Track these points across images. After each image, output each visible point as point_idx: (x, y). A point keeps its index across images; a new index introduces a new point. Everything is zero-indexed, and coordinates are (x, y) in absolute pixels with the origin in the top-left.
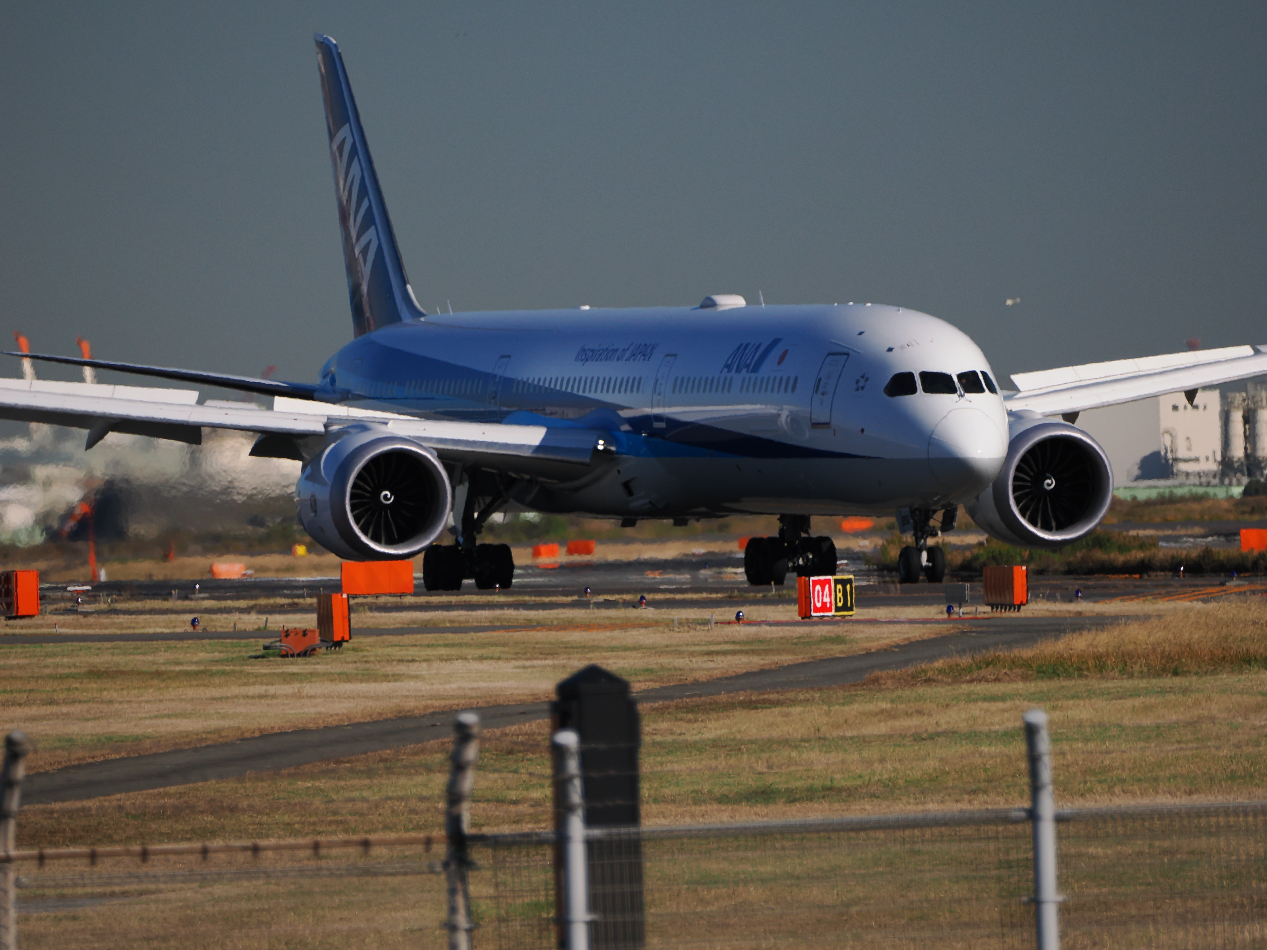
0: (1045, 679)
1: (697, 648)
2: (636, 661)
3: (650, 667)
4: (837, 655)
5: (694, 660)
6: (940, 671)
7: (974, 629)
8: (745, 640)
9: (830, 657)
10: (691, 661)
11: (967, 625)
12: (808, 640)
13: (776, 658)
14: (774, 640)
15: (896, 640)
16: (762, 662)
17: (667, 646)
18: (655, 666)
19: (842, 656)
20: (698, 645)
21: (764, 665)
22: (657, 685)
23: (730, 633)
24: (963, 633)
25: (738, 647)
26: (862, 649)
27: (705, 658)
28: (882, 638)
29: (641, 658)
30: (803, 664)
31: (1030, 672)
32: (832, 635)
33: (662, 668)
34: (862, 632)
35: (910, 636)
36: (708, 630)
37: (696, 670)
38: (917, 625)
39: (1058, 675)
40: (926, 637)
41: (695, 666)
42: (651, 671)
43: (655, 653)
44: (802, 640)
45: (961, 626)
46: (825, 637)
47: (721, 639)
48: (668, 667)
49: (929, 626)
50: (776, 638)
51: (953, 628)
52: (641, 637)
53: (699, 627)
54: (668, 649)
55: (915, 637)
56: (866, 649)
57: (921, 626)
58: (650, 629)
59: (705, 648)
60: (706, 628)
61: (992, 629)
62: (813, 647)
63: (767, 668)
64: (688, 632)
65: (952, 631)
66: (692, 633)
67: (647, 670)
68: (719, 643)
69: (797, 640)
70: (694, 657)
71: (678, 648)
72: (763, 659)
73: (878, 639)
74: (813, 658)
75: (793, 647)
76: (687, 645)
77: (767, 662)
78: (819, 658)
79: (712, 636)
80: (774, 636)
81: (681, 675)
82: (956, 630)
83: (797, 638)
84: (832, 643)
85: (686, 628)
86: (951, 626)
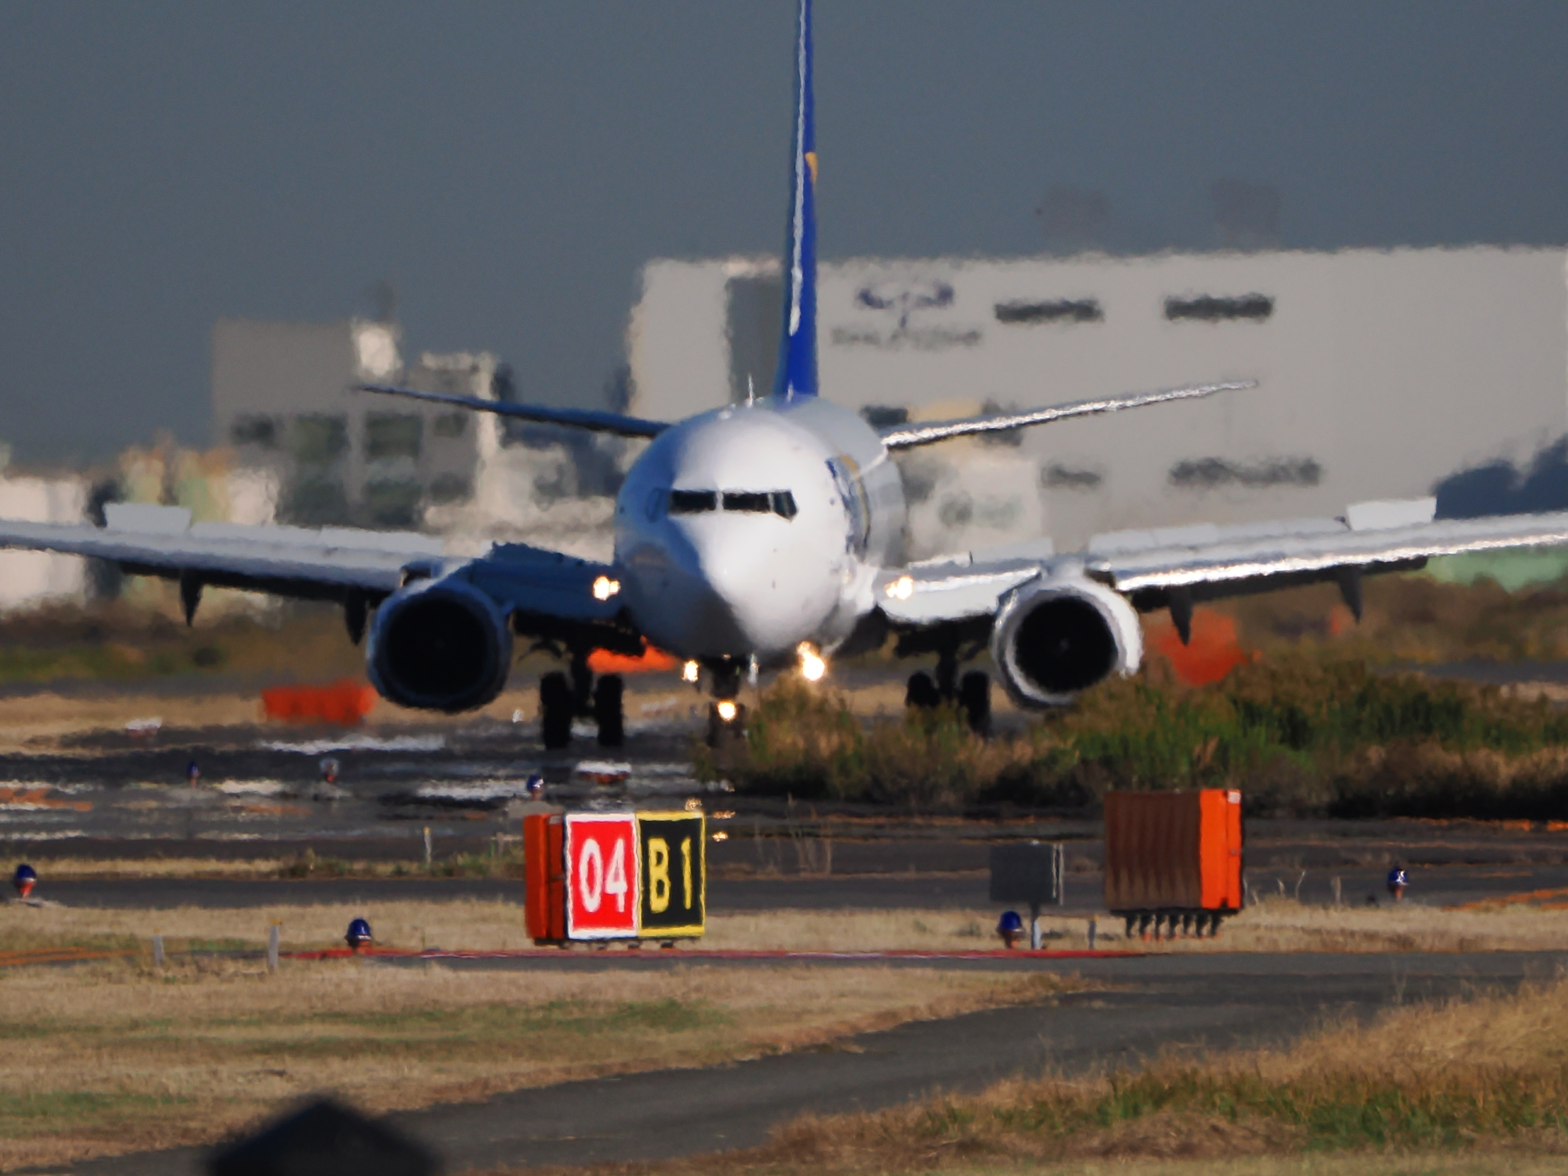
0: (1339, 1150)
1: (231, 1034)
2: (42, 1070)
3: (84, 1089)
4: (673, 1065)
5: (224, 1070)
6: (1007, 1118)
7: (1100, 988)
8: (378, 1008)
9: (651, 1068)
10: (214, 1073)
11: (1077, 974)
12: (576, 1014)
13: (483, 1069)
14: (470, 1011)
15: (852, 1017)
16: (440, 1079)
17: (135, 1025)
18: (99, 1088)
19: (687, 1065)
20: (233, 1022)
21: (446, 1088)
22: (113, 1149)
23: (330, 988)
24: (1067, 1000)
25: (357, 1032)
26: (750, 1047)
27: (256, 1064)
28: (810, 1012)
29: (56, 1061)
30: (566, 1089)
31: (1290, 1128)
32: (653, 999)
33: (125, 1094)
34: (749, 991)
35: (898, 1004)
36: (261, 976)
37: (230, 1101)
38: (918, 972)
39: (1380, 1137)
40: (947, 1010)
41: (229, 1088)
42: (92, 1101)
43: (99, 1047)
44: (557, 1015)
45: (1054, 977)
46: (631, 1007)
47: (302, 1007)
48: (143, 1090)
49: (955, 975)
50: (475, 1006)
51: (1032, 983)
52: (51, 997)
53: (230, 967)
54: (140, 1034)
55: (913, 1009)
56: (764, 1046)
57: (929, 972)
58: (79, 969)
59: (254, 1034)
60: (253, 970)
61: (1154, 990)
62: (596, 1036)
63: (456, 1098)
64: (197, 981)
65: (1029, 994)
66: (210, 984)
67: (76, 1099)
68: (294, 1019)
69: (540, 1015)
70: (220, 1060)
71: (172, 1032)
72: (440, 1071)
73: (799, 1015)
74: (600, 1069)
75: (532, 1035)
76: (196, 1022)
77: (453, 1079)
78: (616, 1070)
79: (272, 996)
80: (468, 999)
81: (185, 1118)
82: (1043, 992)
83: (541, 1008)
84: (653, 1024)
85: (190, 970)
86: (1026, 976)
